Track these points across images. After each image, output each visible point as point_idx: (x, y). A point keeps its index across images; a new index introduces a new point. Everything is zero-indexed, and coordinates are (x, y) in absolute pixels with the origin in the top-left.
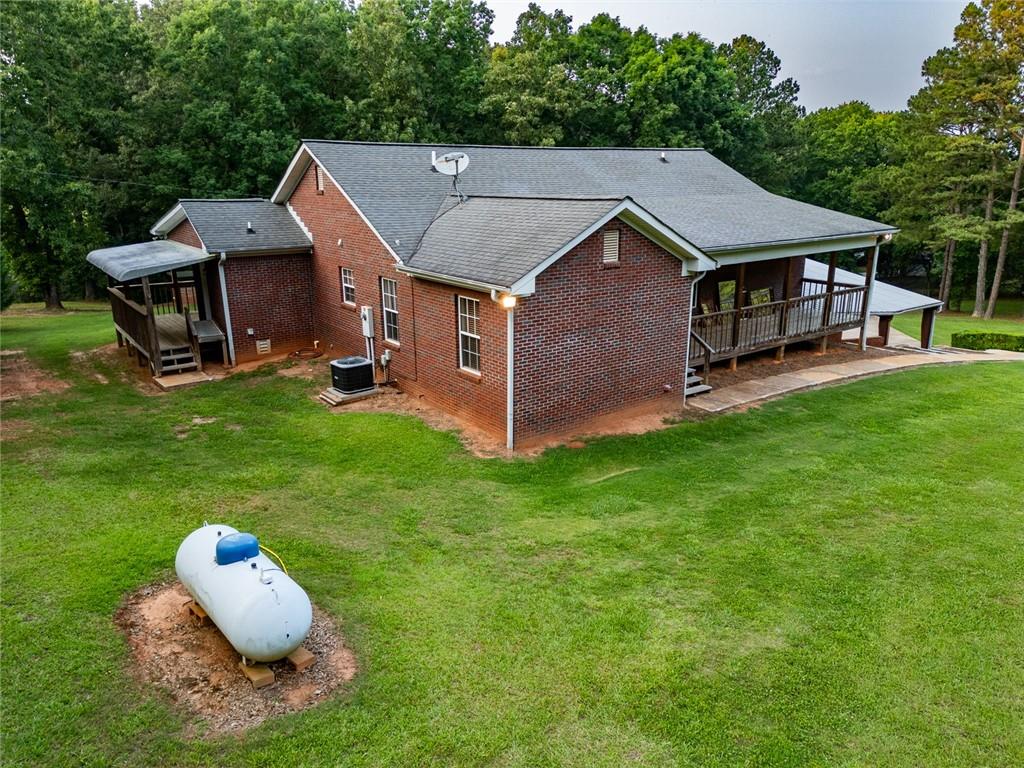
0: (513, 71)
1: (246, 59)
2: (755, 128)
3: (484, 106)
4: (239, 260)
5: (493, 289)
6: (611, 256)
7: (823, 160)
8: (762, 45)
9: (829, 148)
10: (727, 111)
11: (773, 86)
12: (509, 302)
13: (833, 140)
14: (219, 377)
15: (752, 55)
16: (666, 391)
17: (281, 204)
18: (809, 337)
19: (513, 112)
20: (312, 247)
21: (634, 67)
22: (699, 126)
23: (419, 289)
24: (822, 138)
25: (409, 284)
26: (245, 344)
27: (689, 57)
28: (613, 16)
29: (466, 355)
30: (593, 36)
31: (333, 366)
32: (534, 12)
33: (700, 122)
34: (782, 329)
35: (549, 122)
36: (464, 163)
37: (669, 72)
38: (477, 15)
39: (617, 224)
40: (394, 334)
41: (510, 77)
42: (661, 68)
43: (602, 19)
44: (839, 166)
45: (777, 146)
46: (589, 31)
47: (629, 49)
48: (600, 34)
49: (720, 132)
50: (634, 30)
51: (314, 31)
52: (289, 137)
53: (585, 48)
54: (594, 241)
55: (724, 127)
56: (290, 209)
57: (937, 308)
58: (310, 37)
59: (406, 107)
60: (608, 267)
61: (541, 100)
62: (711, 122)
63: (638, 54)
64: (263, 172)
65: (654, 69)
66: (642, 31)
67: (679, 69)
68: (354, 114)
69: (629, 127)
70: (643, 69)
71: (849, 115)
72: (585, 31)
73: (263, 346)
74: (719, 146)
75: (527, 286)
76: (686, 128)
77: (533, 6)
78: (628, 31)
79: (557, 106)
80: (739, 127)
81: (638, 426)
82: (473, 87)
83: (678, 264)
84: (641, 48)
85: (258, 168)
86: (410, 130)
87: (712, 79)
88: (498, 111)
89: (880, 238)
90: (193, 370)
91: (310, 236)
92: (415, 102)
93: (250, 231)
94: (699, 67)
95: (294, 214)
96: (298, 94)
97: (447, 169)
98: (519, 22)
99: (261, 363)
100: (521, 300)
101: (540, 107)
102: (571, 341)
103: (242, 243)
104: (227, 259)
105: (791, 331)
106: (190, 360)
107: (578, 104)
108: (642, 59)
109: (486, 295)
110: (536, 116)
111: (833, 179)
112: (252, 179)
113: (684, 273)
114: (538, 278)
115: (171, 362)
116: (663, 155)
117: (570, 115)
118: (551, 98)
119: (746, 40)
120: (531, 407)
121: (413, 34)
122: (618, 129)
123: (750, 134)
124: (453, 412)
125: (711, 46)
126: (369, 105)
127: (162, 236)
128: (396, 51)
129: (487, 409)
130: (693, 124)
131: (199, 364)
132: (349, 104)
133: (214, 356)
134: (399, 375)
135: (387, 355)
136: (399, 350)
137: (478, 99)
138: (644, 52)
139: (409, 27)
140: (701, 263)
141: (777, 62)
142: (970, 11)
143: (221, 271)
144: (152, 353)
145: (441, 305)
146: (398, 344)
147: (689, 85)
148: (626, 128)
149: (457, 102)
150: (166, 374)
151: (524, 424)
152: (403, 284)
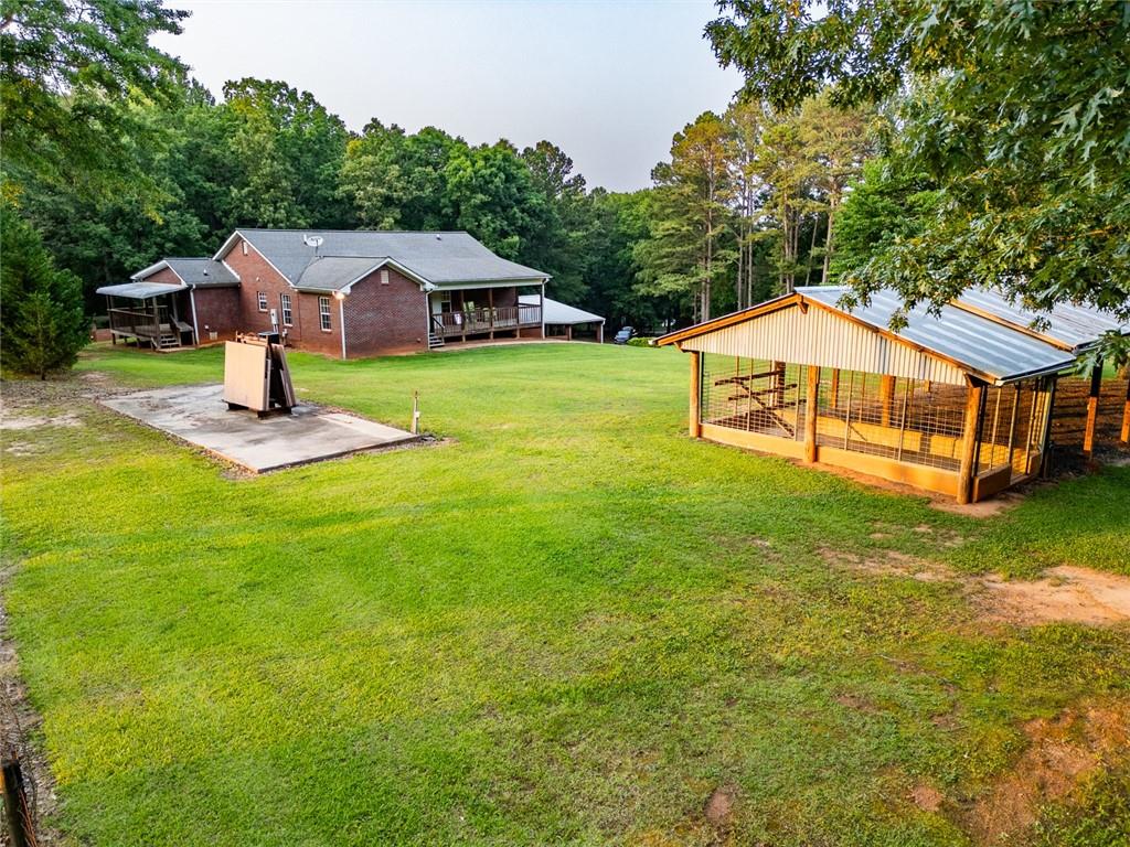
0: (360, 169)
1: (153, 159)
3: (339, 193)
4: (201, 289)
5: (333, 290)
6: (385, 279)
8: (557, 149)
9: (628, 224)
10: (524, 199)
11: (565, 180)
12: (340, 296)
13: (631, 218)
14: (193, 349)
15: (548, 155)
16: (418, 341)
17: (218, 261)
18: (508, 329)
19: (361, 199)
20: (240, 283)
21: (451, 168)
23: (301, 297)
24: (624, 216)
25: (296, 295)
26: (204, 333)
27: (491, 162)
28: (438, 128)
29: (324, 323)
30: (421, 143)
32: (375, 124)
33: (504, 209)
34: (491, 324)
35: (389, 205)
36: (321, 241)
37: (476, 173)
38: (331, 124)
39: (385, 267)
40: (289, 321)
41: (357, 173)
42: (469, 170)
43: (429, 131)
45: (572, 225)
46: (418, 140)
47: (449, 153)
48: (426, 142)
49: (519, 215)
50: (454, 138)
51: (201, 135)
52: (188, 216)
53: (416, 152)
54: (376, 273)
55: (523, 211)
56: (225, 264)
57: (601, 322)
58: (199, 140)
59: (279, 194)
60: (384, 285)
61: (383, 191)
62: (512, 207)
63: (455, 158)
64: (170, 241)
65: (465, 170)
66: (459, 140)
67: (483, 171)
68: (238, 200)
69: (452, 210)
70: (457, 170)
72: (415, 139)
73: (213, 335)
74: (519, 224)
75: (347, 290)
76: (491, 211)
77: (374, 120)
78: (449, 137)
79: (395, 195)
80: (534, 211)
81: (403, 354)
82: (330, 179)
83: (418, 286)
84: (457, 154)
86: (283, 211)
87: (510, 178)
88: (351, 197)
89: (544, 280)
90: (177, 346)
91: (238, 277)
92: (284, 191)
93: (206, 274)
94: (499, 169)
95: (227, 266)
96: (192, 184)
97: (313, 244)
98: (365, 131)
99: (212, 343)
100: (346, 296)
101: (381, 195)
104: (197, 288)
105: (498, 325)
106: (174, 341)
107: (411, 193)
108: (456, 162)
109: (329, 295)
110: (379, 201)
112: (161, 246)
113: (422, 289)
114: (352, 286)
115: (164, 342)
116: (438, 236)
117: (405, 201)
118: (390, 188)
119: (545, 145)
120: (352, 340)
121: (281, 142)
122: (444, 212)
123: (544, 216)
124: (320, 351)
125: (516, 150)
126: (250, 193)
127: (138, 280)
128: (269, 154)
129: (334, 345)
130: (499, 209)
131: (180, 343)
132: (234, 192)
133: (187, 339)
134: (292, 340)
135: (285, 331)
136: (291, 328)
137: (335, 188)
138: (459, 157)
139: (277, 135)
140: (429, 286)
141: (570, 162)
142: (677, 138)
143: (192, 294)
144: (155, 338)
145: (311, 303)
146: (291, 325)
147: (492, 182)
148: (449, 211)
149: (318, 189)
150: (163, 347)
151: (351, 349)
152: (293, 295)
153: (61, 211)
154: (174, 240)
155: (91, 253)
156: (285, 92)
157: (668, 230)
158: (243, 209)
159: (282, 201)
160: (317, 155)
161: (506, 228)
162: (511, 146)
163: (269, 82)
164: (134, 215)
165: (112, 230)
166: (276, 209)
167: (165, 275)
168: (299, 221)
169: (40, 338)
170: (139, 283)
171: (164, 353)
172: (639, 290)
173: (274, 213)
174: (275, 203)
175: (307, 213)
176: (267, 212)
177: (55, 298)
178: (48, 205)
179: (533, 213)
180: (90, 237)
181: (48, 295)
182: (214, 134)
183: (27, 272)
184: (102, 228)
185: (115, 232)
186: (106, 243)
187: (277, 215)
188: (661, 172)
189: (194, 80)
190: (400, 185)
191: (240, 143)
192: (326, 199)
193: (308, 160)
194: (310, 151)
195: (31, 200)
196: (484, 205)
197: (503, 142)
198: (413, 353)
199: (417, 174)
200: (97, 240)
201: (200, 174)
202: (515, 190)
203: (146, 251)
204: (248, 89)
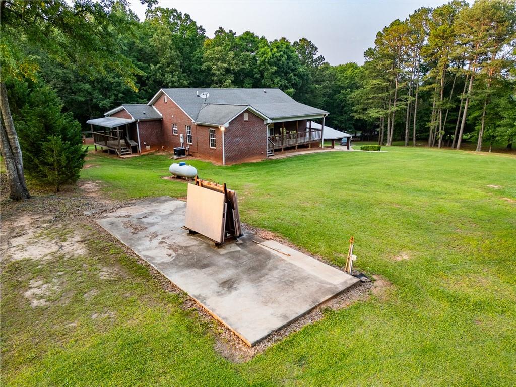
0: (214, 54)
2: (308, 75)
3: (203, 67)
4: (143, 122)
5: (219, 126)
6: (246, 119)
7: (339, 86)
8: (310, 42)
9: (341, 81)
10: (296, 69)
11: (314, 58)
12: (223, 129)
13: (343, 78)
14: (138, 155)
15: (306, 46)
16: (262, 153)
17: (150, 106)
18: (305, 143)
19: (215, 70)
20: (162, 119)
21: (260, 52)
22: (286, 75)
23: (198, 128)
24: (339, 77)
25: (195, 127)
26: (143, 146)
27: (280, 49)
28: (252, 32)
29: (212, 144)
30: (244, 40)
31: (175, 150)
32: (221, 30)
33: (286, 73)
34: (297, 141)
35: (229, 73)
36: (208, 95)
37: (273, 55)
38: (199, 30)
39: (247, 111)
40: (190, 141)
41: (213, 56)
42: (270, 54)
43: (248, 33)
44: (346, 89)
45: (317, 82)
46: (243, 38)
47: (258, 45)
48: (247, 39)
49: (293, 77)
50: (260, 37)
53: (241, 45)
54: (242, 115)
55: (295, 75)
56: (154, 107)
57: (350, 137)
59: (174, 68)
60: (245, 121)
61: (225, 65)
62: (290, 73)
63: (261, 47)
64: (121, 93)
65: (267, 54)
66: (263, 38)
67: (276, 54)
68: (154, 71)
69: (259, 75)
70: (263, 54)
71: (349, 67)
72: (241, 38)
73: (148, 147)
74: (293, 82)
75: (227, 125)
76: (279, 75)
77: (220, 28)
78: (257, 37)
79: (232, 67)
80: (301, 75)
81: (255, 161)
82: (199, 59)
83: (263, 121)
84: (262, 45)
85: (119, 92)
86: (176, 77)
87: (289, 58)
88: (209, 69)
89: (325, 115)
90: (129, 154)
91: (161, 115)
92: (177, 65)
93: (144, 114)
94: (284, 53)
95: (155, 109)
97: (203, 96)
98: (215, 34)
99: (148, 152)
100: (226, 128)
101: (225, 68)
102: (237, 139)
103: (143, 117)
104: (140, 122)
105: (299, 142)
106: (128, 151)
107: (240, 66)
108: (263, 50)
109: (217, 128)
110: (223, 71)
111: (343, 94)
113: (265, 123)
114: (229, 123)
115: (123, 152)
116: (265, 90)
117: (236, 71)
118: (229, 64)
119: (304, 40)
120: (229, 155)
121: (174, 39)
122: (255, 76)
123: (305, 77)
124: (209, 159)
125: (290, 43)
126: (160, 67)
127: (108, 116)
128: (169, 47)
129: (218, 156)
130: (283, 74)
131: (131, 152)
132: (152, 67)
133: (135, 150)
134: (192, 152)
135: (188, 147)
136: (192, 145)
137: (201, 64)
138: (264, 47)
139: (173, 36)
140: (269, 121)
141: (316, 49)
142: (379, 34)
143: (137, 125)
144: (118, 149)
145: (205, 132)
146: (192, 144)
147: (280, 60)
148: (258, 76)
149: (193, 65)
150: (122, 155)
151: (227, 159)
152: (194, 127)
153: (67, 77)
154: (123, 93)
155: (82, 99)
156: (176, 14)
157: (375, 84)
158: (157, 76)
159: (175, 71)
160: (191, 46)
161: (287, 84)
162: (287, 41)
163: (168, 9)
164: (103, 79)
165: (92, 87)
166: (173, 75)
167: (122, 114)
168: (184, 82)
169: (56, 165)
170: (108, 118)
171: (123, 158)
172: (354, 117)
173: (172, 77)
174: (172, 72)
175: (187, 77)
176: (168, 77)
177: (64, 139)
178: (60, 74)
179: (300, 76)
180: (82, 91)
181: (60, 136)
182: (141, 36)
183: (47, 120)
184: (87, 86)
185: (94, 87)
186: (90, 94)
187: (174, 79)
188: (369, 53)
189: (130, 9)
190: (234, 62)
191: (155, 41)
192: (196, 70)
193: (188, 49)
194: (188, 45)
195: (53, 71)
196: (276, 72)
197: (283, 39)
198: (259, 160)
199: (242, 56)
200: (85, 92)
201: (135, 57)
202: (292, 64)
203: (109, 98)
204: (157, 13)
